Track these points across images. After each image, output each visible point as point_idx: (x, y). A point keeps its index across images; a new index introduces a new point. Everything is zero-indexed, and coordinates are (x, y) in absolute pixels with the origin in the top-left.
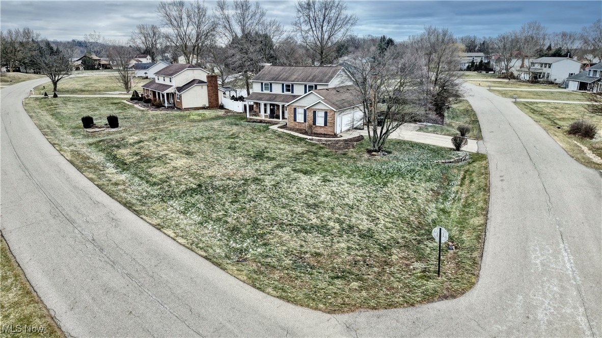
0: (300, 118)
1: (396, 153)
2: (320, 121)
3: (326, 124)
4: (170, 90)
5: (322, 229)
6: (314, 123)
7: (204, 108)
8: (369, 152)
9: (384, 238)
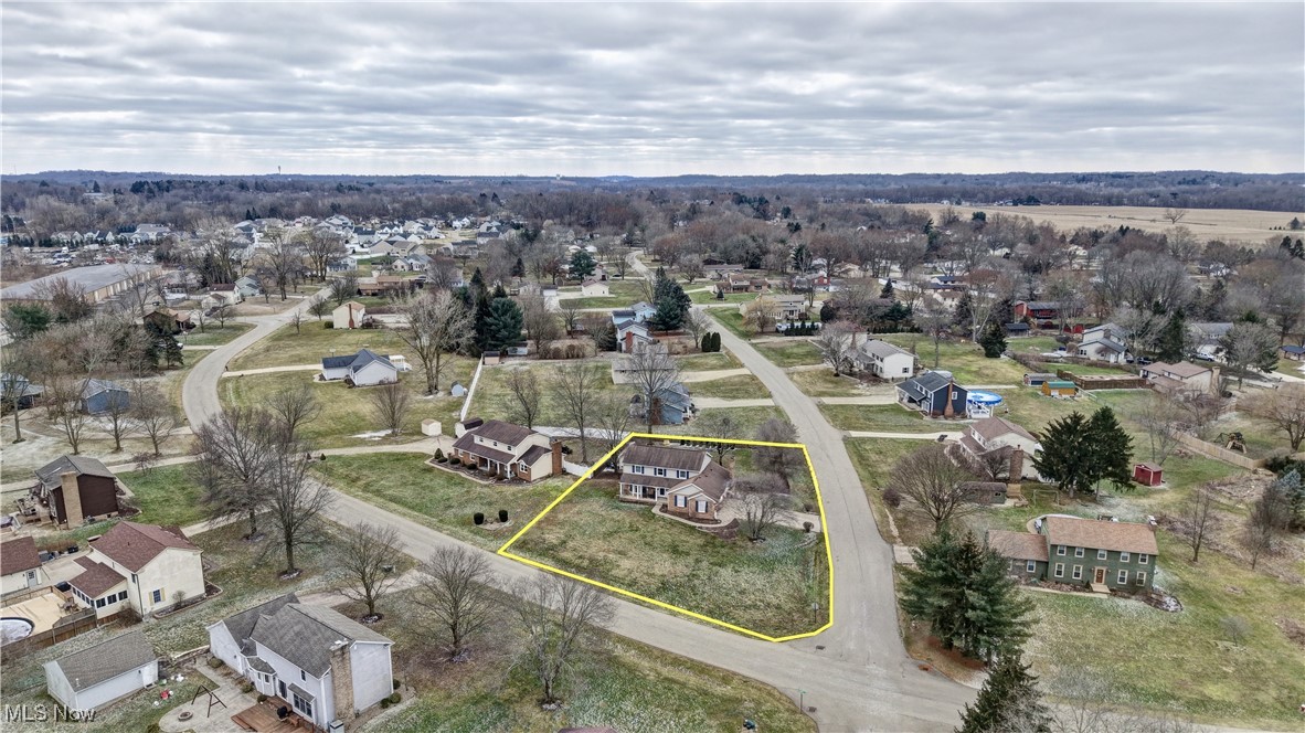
0: (681, 504)
1: (769, 540)
2: (702, 509)
3: (706, 511)
4: (514, 461)
5: (755, 606)
6: (697, 509)
7: (549, 476)
8: (751, 540)
9: (787, 608)
